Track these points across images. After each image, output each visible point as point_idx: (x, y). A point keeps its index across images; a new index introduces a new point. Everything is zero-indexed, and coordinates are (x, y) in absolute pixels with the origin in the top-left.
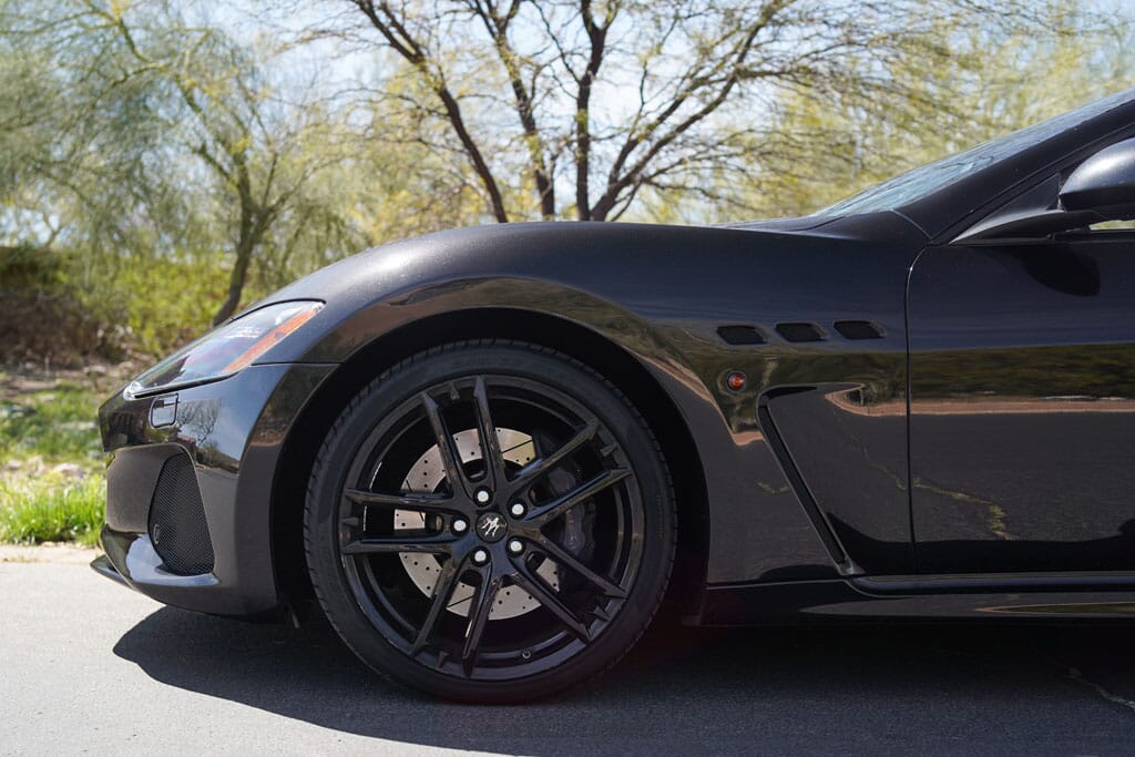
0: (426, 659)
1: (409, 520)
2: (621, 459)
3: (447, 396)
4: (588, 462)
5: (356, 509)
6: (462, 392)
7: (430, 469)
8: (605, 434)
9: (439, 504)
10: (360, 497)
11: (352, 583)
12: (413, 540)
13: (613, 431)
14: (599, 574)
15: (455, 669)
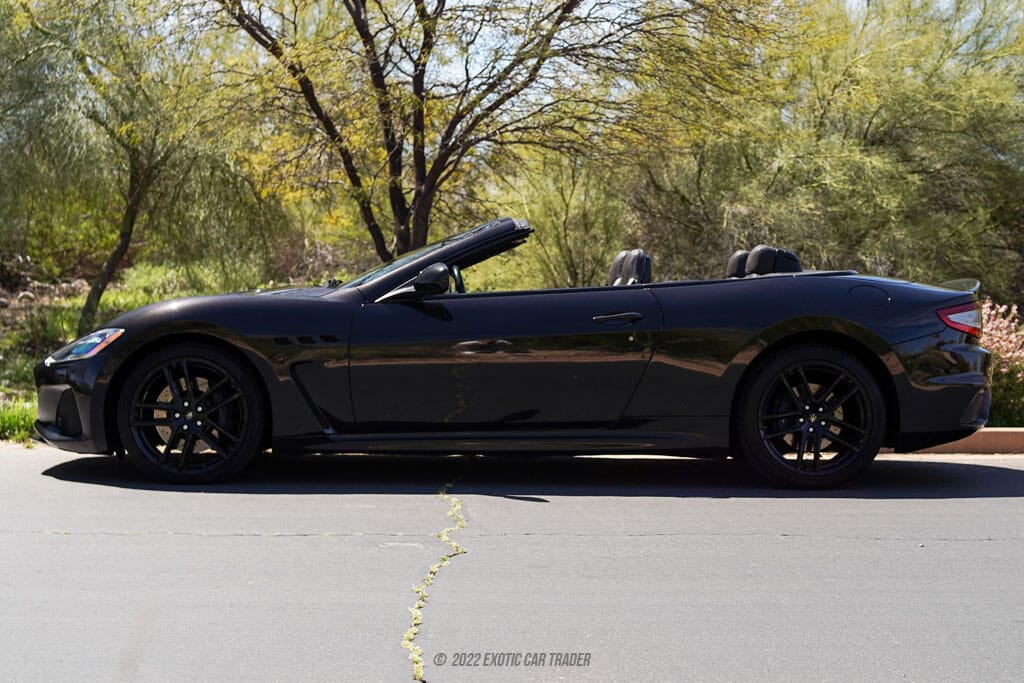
0: (165, 467)
1: (159, 414)
2: (239, 389)
3: (171, 366)
4: (227, 390)
5: (137, 410)
6: (178, 364)
7: (166, 396)
8: (233, 381)
9: (170, 408)
10: (138, 405)
11: (143, 436)
12: (161, 422)
13: (235, 377)
14: (233, 435)
15: (175, 471)
